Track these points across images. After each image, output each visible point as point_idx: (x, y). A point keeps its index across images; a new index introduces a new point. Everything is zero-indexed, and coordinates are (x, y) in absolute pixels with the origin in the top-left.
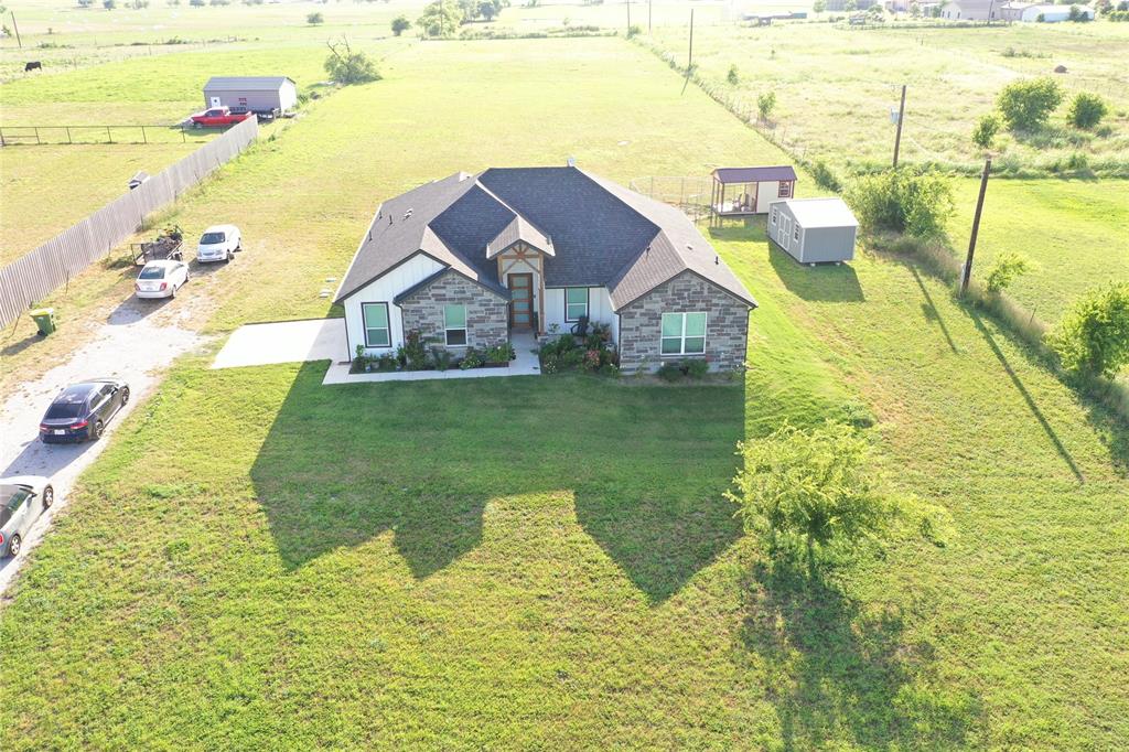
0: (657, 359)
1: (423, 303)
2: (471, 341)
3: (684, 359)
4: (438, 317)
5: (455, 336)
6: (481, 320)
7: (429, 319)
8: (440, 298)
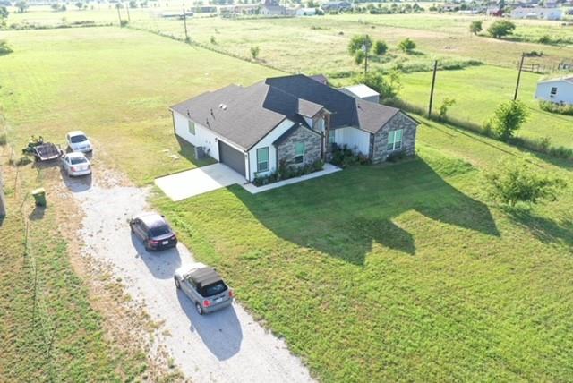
0: (385, 154)
1: (287, 144)
2: (306, 161)
3: (395, 152)
4: (294, 151)
5: (299, 159)
6: (311, 149)
7: (290, 152)
8: (295, 140)
